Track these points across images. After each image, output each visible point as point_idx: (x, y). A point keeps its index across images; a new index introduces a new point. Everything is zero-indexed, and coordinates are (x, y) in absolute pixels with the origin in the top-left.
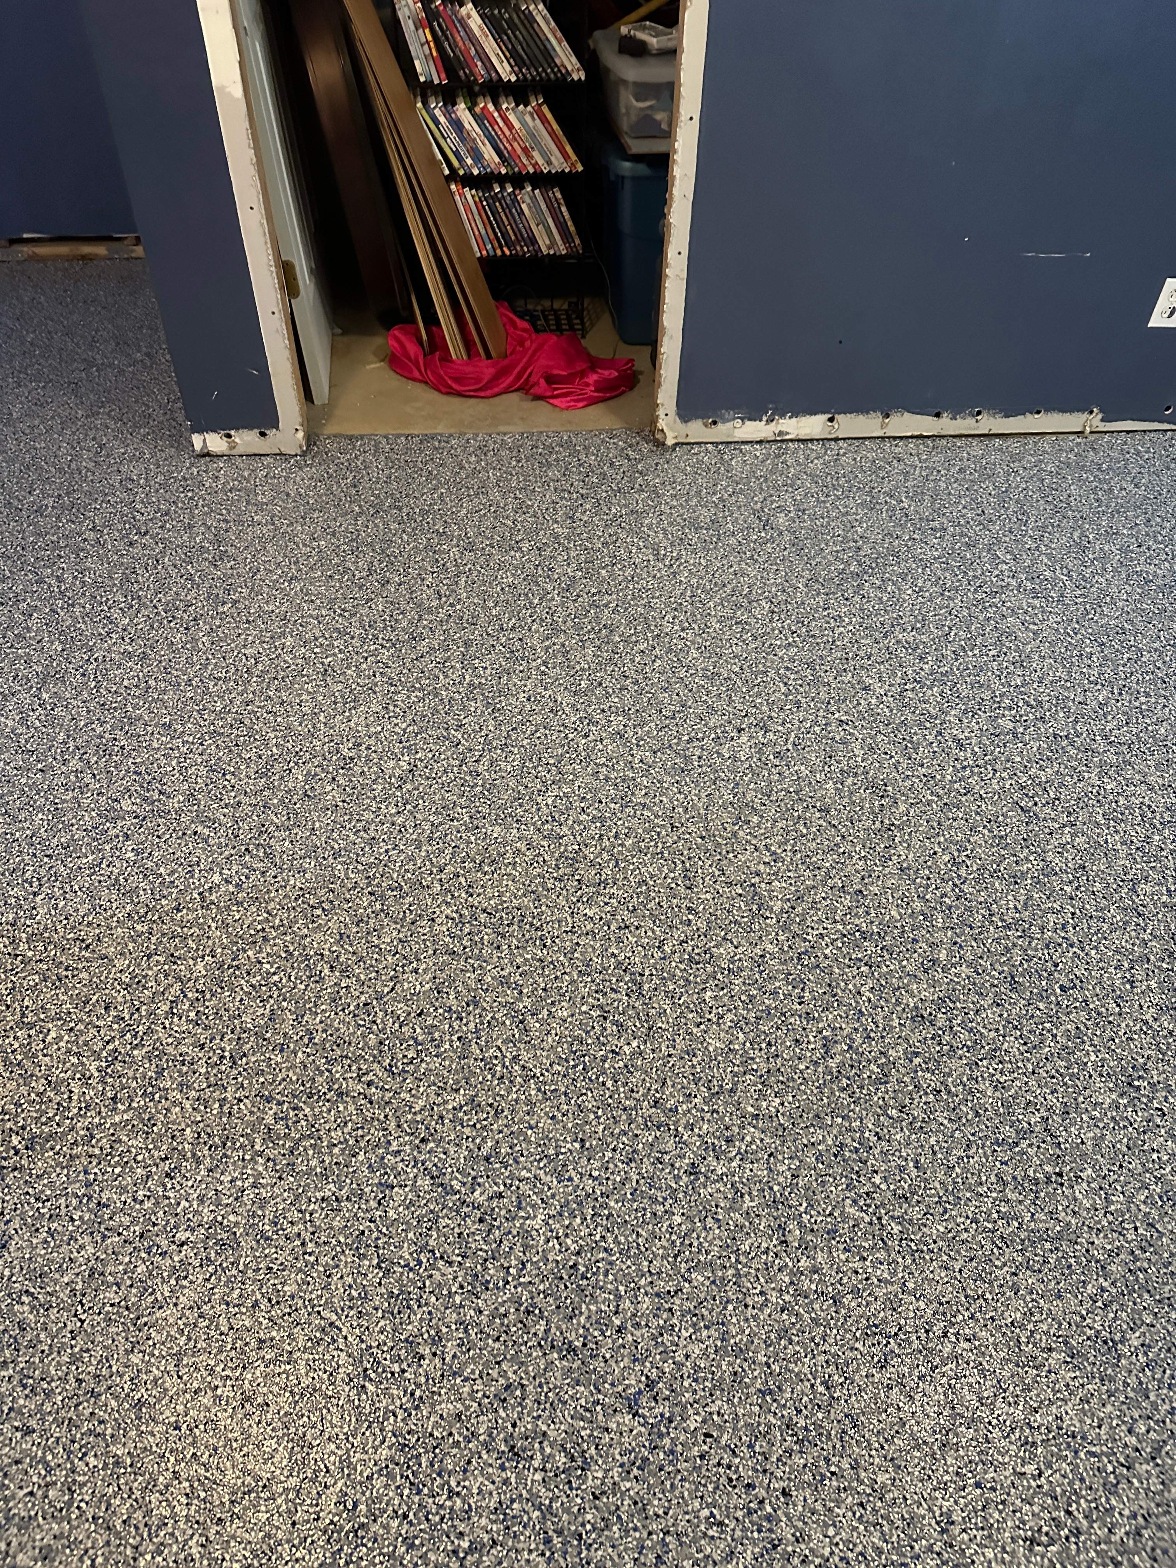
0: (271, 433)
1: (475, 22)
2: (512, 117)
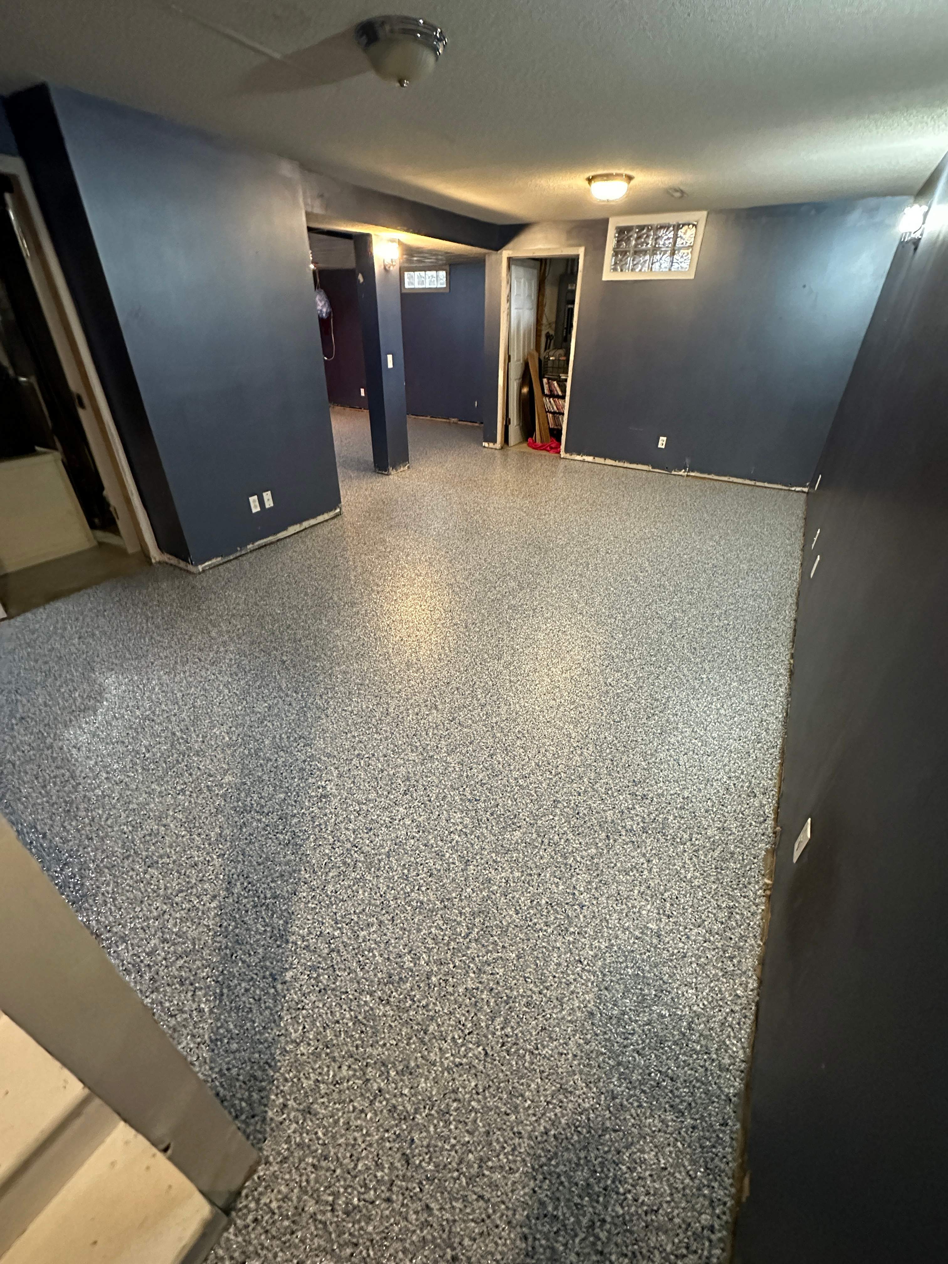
0: (495, 444)
1: (556, 385)
2: (560, 402)
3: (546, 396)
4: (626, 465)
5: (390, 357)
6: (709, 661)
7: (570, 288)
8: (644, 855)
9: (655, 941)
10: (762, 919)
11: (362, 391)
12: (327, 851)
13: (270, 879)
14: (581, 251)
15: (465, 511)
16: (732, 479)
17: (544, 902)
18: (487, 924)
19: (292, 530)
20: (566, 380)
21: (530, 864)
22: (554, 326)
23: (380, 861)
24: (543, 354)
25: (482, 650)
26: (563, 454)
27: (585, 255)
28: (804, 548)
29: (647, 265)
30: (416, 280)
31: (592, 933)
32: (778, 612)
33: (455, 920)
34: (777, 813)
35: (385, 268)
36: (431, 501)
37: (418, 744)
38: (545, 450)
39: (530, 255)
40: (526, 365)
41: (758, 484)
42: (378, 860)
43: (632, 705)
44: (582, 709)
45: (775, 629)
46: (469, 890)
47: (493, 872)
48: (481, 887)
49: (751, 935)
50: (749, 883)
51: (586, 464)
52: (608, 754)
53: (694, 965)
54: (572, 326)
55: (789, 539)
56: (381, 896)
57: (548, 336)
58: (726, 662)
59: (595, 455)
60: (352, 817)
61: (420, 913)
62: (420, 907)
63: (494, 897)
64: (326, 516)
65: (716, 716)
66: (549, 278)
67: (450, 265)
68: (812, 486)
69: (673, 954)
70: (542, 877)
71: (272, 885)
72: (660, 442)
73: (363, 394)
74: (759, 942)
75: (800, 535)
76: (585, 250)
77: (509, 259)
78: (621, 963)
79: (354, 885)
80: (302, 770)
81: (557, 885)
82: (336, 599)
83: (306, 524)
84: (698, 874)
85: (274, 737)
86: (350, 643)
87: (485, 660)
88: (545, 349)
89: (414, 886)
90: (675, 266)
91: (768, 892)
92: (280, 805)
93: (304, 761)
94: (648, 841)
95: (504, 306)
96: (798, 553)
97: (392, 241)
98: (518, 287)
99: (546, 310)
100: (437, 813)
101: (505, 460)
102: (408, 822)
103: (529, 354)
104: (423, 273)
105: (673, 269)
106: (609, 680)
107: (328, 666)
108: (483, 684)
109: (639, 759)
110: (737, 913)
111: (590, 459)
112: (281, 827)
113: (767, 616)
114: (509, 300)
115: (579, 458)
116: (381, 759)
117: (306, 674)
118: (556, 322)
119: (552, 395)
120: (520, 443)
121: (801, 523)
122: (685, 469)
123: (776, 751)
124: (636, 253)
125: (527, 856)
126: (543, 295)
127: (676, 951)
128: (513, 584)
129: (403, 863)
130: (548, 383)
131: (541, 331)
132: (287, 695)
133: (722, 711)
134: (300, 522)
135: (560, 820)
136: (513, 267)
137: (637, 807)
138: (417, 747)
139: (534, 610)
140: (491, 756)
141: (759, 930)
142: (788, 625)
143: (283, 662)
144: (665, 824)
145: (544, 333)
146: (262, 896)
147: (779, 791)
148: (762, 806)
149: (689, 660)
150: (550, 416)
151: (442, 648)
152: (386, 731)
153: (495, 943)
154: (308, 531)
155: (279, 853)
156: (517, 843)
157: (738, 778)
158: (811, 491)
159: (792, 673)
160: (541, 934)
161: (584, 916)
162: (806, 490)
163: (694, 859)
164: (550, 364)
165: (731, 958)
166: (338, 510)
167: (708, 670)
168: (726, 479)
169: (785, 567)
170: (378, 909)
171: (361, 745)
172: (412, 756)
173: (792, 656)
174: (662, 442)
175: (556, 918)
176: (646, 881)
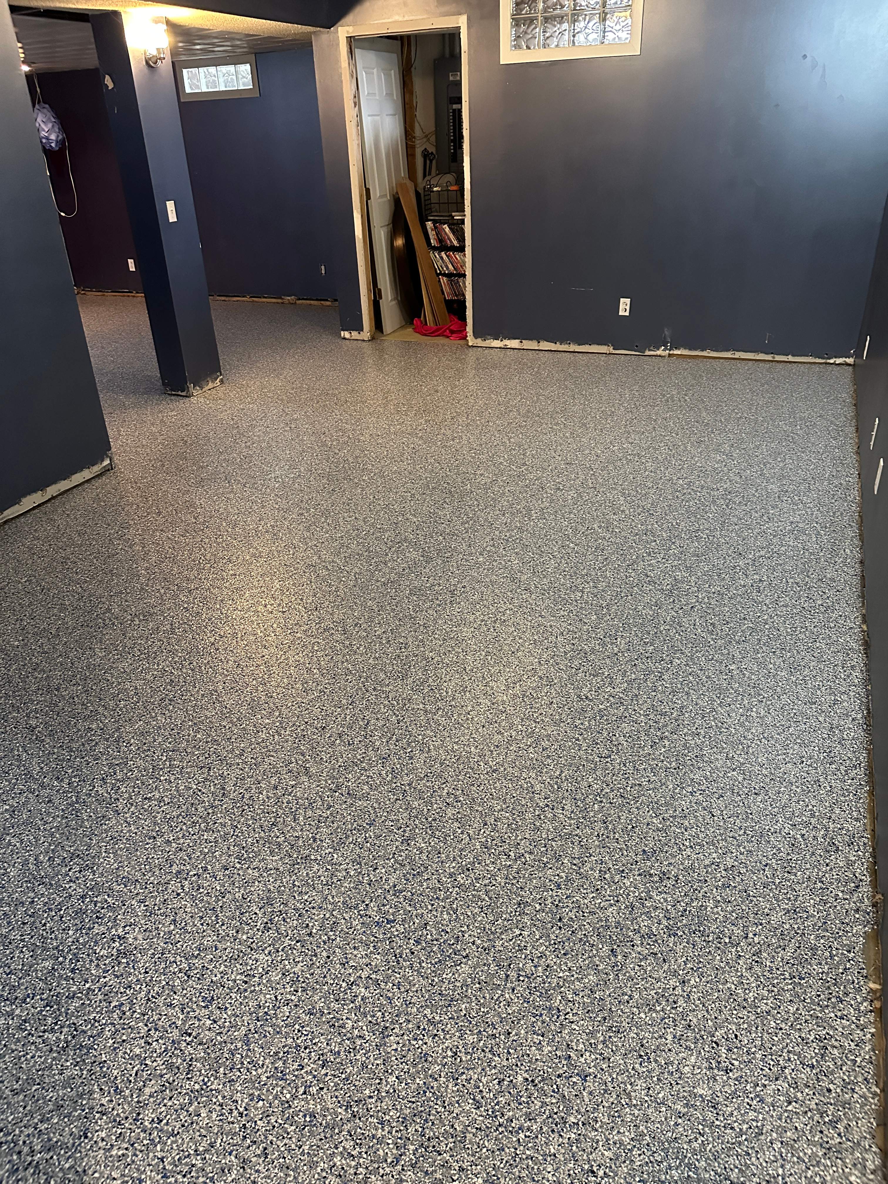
0: (361, 332)
1: (447, 230)
2: (457, 256)
3: (434, 249)
4: (573, 347)
5: (170, 206)
6: (738, 642)
7: (451, 78)
8: (675, 973)
9: (710, 1116)
10: (873, 1050)
11: (131, 262)
12: (137, 1051)
13: (37, 1118)
14: (462, 22)
15: (324, 444)
16: (738, 355)
17: (520, 1078)
18: (429, 1133)
19: (29, 502)
20: (463, 222)
21: (491, 1018)
22: (433, 139)
23: (232, 1053)
24: (422, 183)
25: (374, 667)
26: (471, 340)
27: (469, 27)
28: (861, 450)
29: (566, 37)
30: (203, 81)
31: (606, 1120)
32: (834, 553)
33: (374, 1136)
34: (874, 873)
35: (147, 63)
36: (265, 433)
37: (281, 839)
38: (441, 335)
39: (383, 31)
40: (397, 203)
41: (778, 358)
42: (230, 1050)
43: (626, 727)
44: (546, 744)
45: (833, 580)
46: (392, 1079)
47: (430, 1042)
48: (412, 1070)
49: (860, 1079)
50: (846, 994)
51: (509, 352)
52: (596, 813)
53: (777, 1145)
54: (462, 137)
55: (835, 439)
56: (241, 1114)
57: (426, 155)
58: (765, 639)
59: (521, 337)
60: (177, 982)
61: (312, 1134)
62: (311, 1124)
63: (435, 1084)
64: (86, 474)
65: (760, 730)
66: (418, 64)
67: (256, 54)
68: (858, 355)
69: (741, 1133)
70: (513, 1037)
71: (43, 1127)
72: (622, 307)
73: (132, 268)
74: (874, 1089)
75: (851, 430)
76: (469, 19)
77: (351, 40)
78: (659, 1163)
79: (191, 1104)
80: (80, 912)
81: (539, 1046)
82: (116, 610)
83: (52, 490)
84: (766, 993)
85: (26, 862)
86: (147, 682)
87: (381, 683)
88: (425, 176)
89: (297, 1088)
90: (610, 36)
91: (877, 1004)
92: (45, 981)
93: (83, 897)
94: (679, 948)
95: (350, 113)
96: (852, 459)
97: (157, 21)
98: (370, 81)
99: (419, 114)
100: (325, 954)
101: (380, 357)
102: (275, 976)
103: (400, 185)
104: (212, 69)
105: (606, 42)
106: (585, 690)
107: (111, 728)
108: (381, 723)
109: (648, 815)
110: (835, 1047)
111: (514, 343)
112: (50, 1021)
113: (818, 561)
114: (357, 103)
115: (496, 343)
116: (220, 875)
117: (74, 745)
118: (437, 132)
119: (444, 247)
120: (402, 327)
121: (850, 412)
122: (666, 346)
123: (860, 773)
124: (546, 20)
125: (483, 1005)
126: (411, 93)
127: (745, 1127)
128: (413, 554)
129: (274, 1049)
130: (436, 228)
131: (413, 147)
132: (43, 786)
133: (769, 720)
134: (42, 487)
135: (532, 933)
136: (358, 52)
137: (654, 894)
138: (279, 845)
139: (452, 592)
140: (406, 841)
141: (870, 1068)
142: (851, 571)
143: (33, 729)
144: (702, 918)
145: (419, 152)
146: (26, 1149)
147: (873, 836)
148: (850, 864)
149: (707, 644)
150: (444, 280)
151: (309, 670)
152: (223, 825)
153: (445, 1165)
154: (57, 502)
155: (50, 1067)
156: (465, 985)
157: (808, 824)
158: (859, 361)
159: (867, 645)
160: (522, 1136)
161: (591, 1093)
162: (850, 361)
163: (757, 969)
164: (434, 199)
165: (833, 1124)
166: (107, 462)
167: (738, 655)
168: (728, 355)
169: (836, 482)
170: (238, 1140)
171: (182, 854)
172: (273, 861)
173: (864, 621)
174: (624, 306)
175: (544, 1104)
176: (683, 1016)
